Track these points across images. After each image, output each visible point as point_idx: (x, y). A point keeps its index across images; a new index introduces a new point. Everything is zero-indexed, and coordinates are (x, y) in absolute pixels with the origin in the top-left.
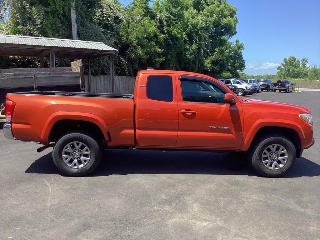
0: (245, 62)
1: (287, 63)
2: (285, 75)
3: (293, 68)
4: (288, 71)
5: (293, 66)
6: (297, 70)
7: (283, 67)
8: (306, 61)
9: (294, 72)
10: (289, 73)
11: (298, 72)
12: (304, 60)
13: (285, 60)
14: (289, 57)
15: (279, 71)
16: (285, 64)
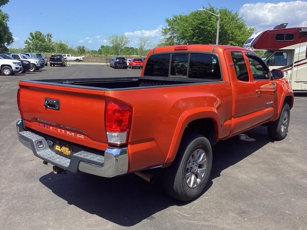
0: (12, 34)
1: (34, 37)
2: (33, 49)
3: (40, 43)
4: (36, 45)
5: (40, 41)
6: (44, 44)
7: (30, 41)
8: (51, 36)
9: (42, 46)
10: (37, 47)
11: (45, 46)
12: (48, 35)
13: (31, 34)
14: (35, 32)
15: (27, 45)
16: (31, 38)
